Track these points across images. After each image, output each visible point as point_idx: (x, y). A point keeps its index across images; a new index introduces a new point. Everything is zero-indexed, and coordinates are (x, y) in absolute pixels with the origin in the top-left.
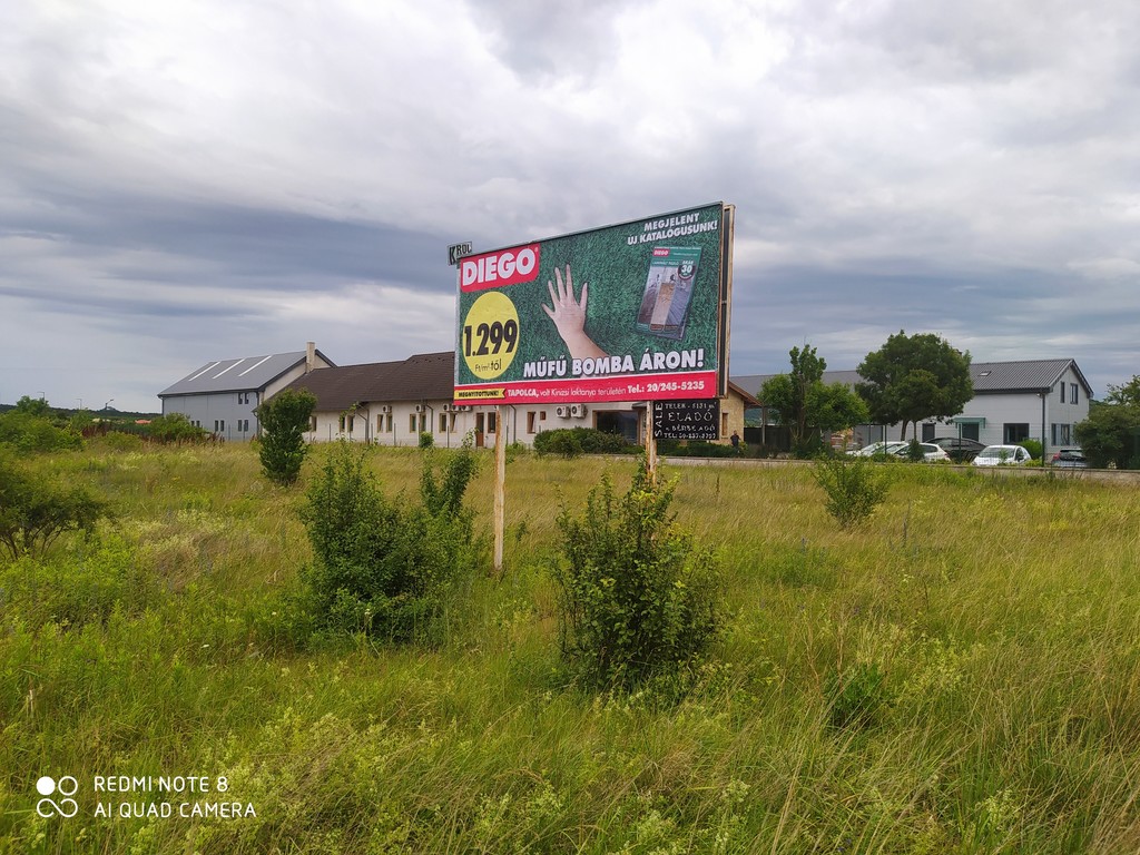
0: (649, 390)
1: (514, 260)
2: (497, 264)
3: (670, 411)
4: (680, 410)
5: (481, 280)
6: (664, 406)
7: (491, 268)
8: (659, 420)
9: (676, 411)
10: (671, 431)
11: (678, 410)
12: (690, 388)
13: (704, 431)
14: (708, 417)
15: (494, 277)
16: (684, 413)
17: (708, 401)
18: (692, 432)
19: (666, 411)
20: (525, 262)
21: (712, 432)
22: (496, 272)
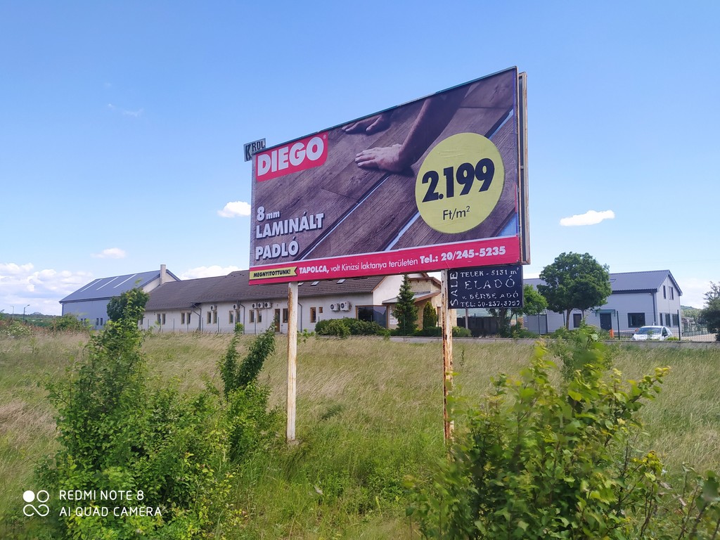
0: (444, 259)
1: (305, 148)
2: (288, 153)
3: (466, 279)
4: (479, 278)
5: (274, 169)
6: (460, 275)
7: (283, 158)
8: (454, 289)
9: (472, 279)
10: (469, 300)
11: (475, 278)
12: (489, 254)
13: (505, 299)
14: (510, 283)
15: (286, 166)
16: (481, 280)
17: (509, 267)
18: (492, 300)
19: (461, 280)
20: (315, 149)
21: (515, 299)
22: (288, 161)
